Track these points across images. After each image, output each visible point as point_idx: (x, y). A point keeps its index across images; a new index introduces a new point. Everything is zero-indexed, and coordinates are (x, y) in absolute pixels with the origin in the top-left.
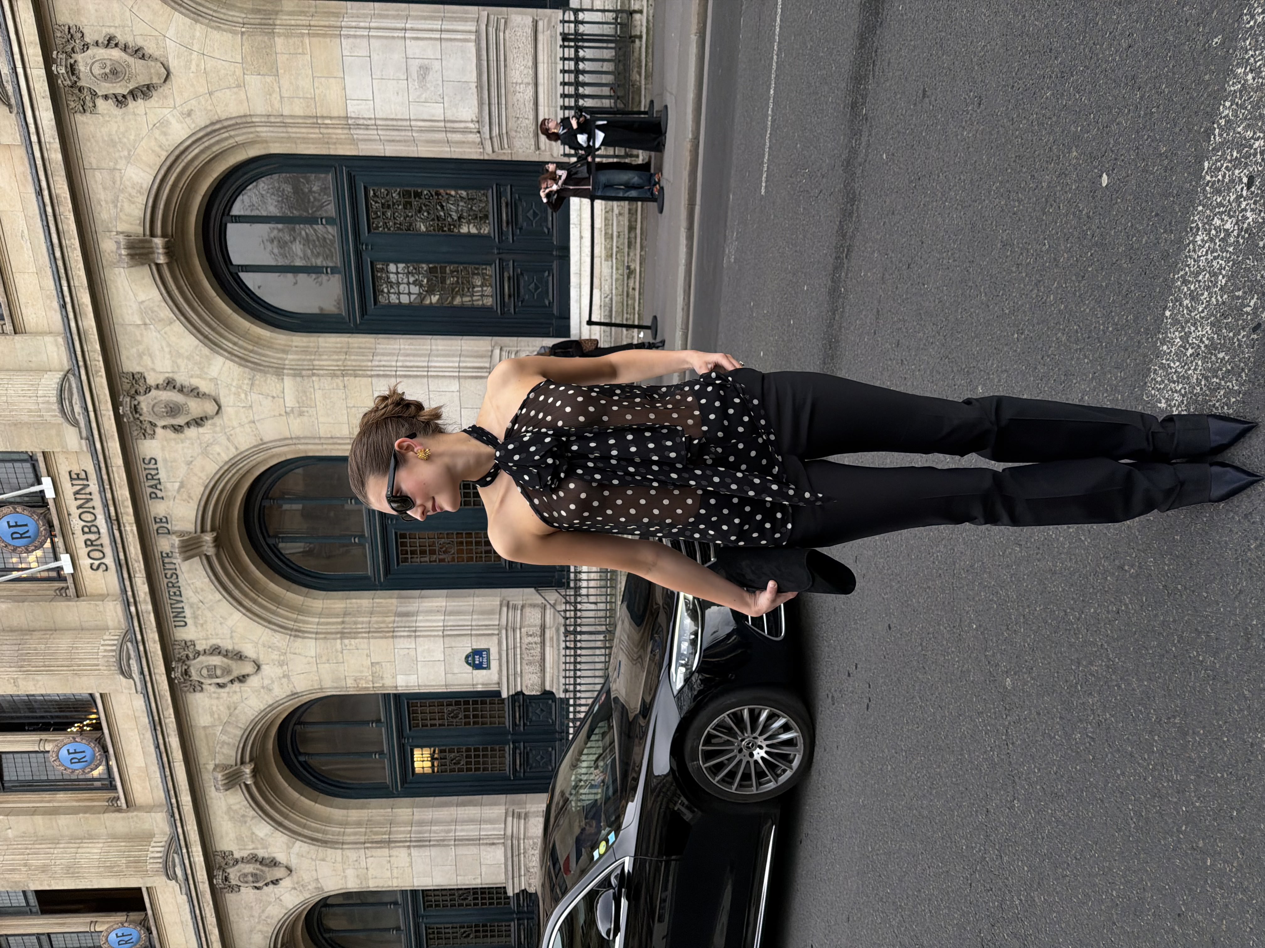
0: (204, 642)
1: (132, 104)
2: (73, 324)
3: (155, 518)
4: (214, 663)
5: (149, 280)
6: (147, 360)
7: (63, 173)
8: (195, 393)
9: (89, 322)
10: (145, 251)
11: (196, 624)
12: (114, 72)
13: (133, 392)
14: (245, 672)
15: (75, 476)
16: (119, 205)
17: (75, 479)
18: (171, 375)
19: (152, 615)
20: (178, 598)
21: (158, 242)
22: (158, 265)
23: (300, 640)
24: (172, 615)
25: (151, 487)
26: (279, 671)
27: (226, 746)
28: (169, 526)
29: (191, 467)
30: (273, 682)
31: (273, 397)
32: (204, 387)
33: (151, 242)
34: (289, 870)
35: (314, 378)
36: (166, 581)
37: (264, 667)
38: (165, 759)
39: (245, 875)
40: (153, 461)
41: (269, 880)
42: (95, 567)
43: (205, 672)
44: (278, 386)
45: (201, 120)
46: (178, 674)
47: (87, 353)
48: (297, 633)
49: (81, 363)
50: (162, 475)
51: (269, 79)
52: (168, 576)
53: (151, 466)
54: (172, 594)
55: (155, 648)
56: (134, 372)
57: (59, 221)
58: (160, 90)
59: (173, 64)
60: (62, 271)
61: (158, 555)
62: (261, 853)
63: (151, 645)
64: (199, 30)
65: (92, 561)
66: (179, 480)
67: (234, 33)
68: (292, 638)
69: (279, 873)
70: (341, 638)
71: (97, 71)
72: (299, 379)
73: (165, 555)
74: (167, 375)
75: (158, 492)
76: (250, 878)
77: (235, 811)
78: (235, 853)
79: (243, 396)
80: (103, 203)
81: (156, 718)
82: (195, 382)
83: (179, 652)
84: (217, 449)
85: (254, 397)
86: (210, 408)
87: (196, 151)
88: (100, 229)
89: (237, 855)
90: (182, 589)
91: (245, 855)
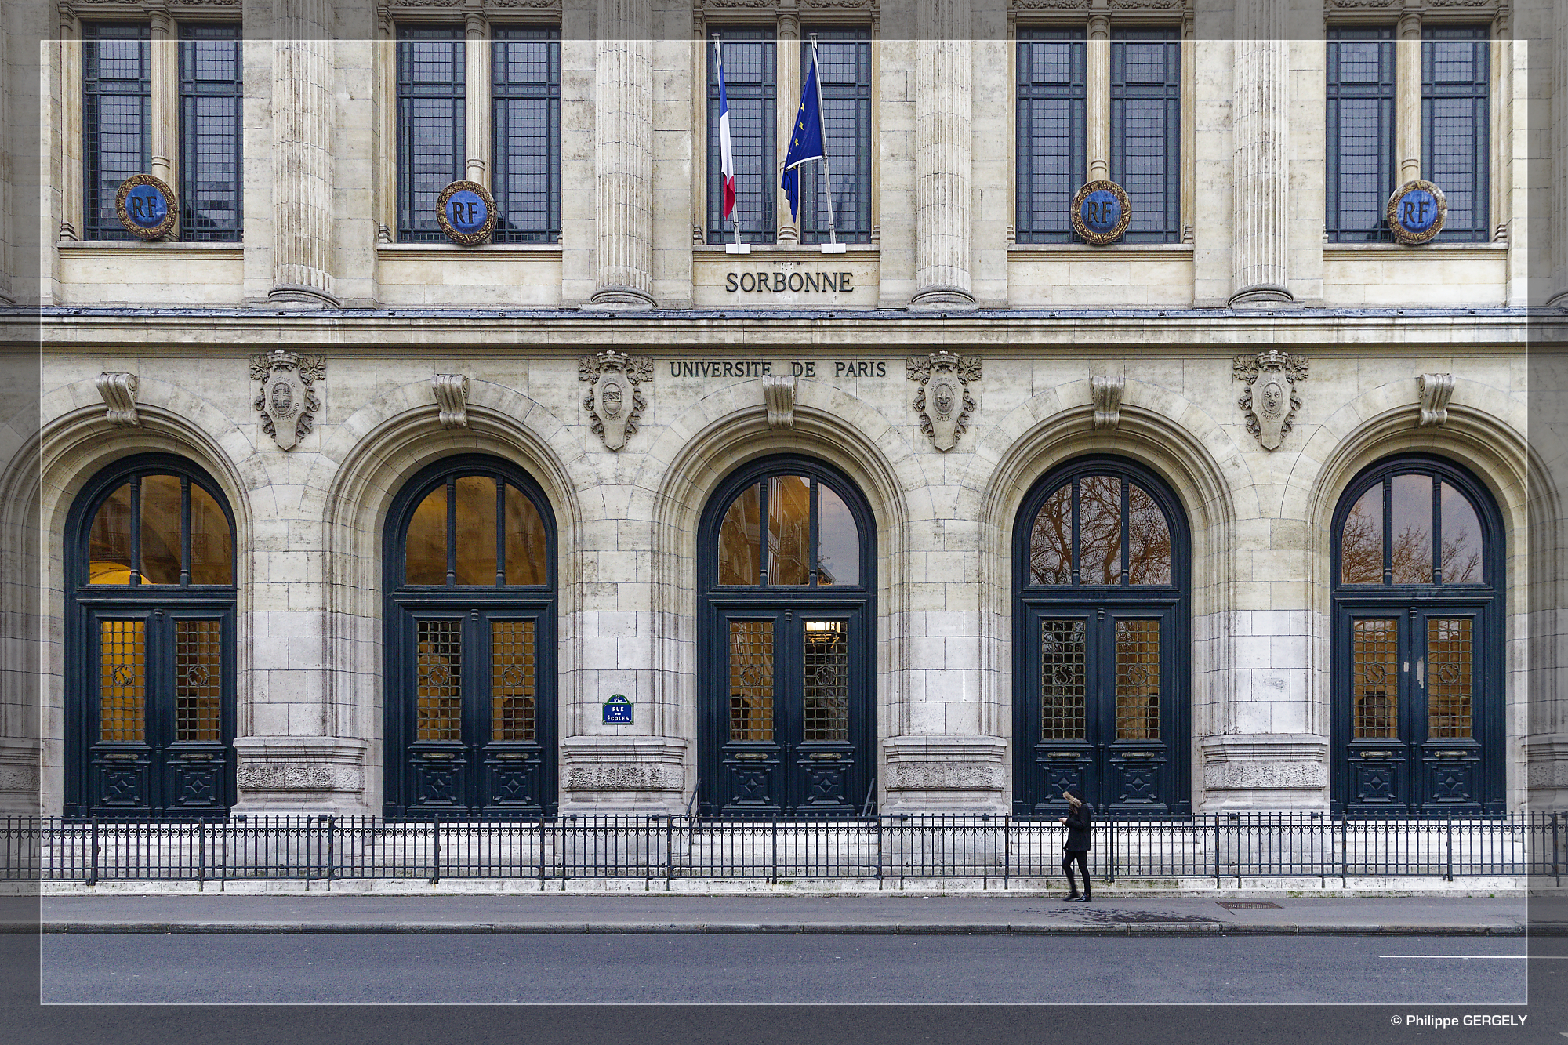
0: (650, 392)
1: (1242, 413)
2: (1036, 322)
3: (813, 363)
4: (624, 401)
5: (1077, 401)
6: (995, 385)
7: (1182, 341)
8: (961, 428)
9: (1037, 338)
10: (1108, 403)
11: (674, 386)
12: (1272, 404)
13: (961, 366)
14: (608, 433)
15: (846, 278)
16: (1150, 385)
17: (842, 278)
18: (978, 407)
19: (694, 342)
20: (710, 372)
21: (1116, 418)
22: (1092, 412)
23: (650, 503)
24: (688, 362)
25: (851, 365)
26: (607, 473)
27: (497, 395)
28: (803, 377)
29: (875, 412)
30: (592, 464)
31: (955, 508)
32: (966, 439)
33: (1115, 409)
34: (292, 449)
35: (975, 552)
37: (613, 456)
38: (487, 323)
39: (286, 392)
40: (881, 373)
41: (275, 421)
42: (731, 277)
43: (614, 389)
44: (967, 515)
45: (1230, 474)
46: (611, 358)
47: (1005, 329)
48: (660, 499)
49: (996, 322)
50: (864, 380)
51: (1268, 541)
53: (876, 370)
54: (716, 366)
55: (650, 338)
57: (1138, 329)
58: (1255, 441)
59: (1278, 457)
60: (1090, 322)
63: (654, 335)
64: (1308, 484)
65: (739, 277)
66: (859, 397)
67: (1306, 515)
68: (654, 495)
69: (286, 435)
70: (652, 551)
71: (1272, 387)
72: (975, 536)
73: (766, 367)
74: (978, 403)
76: (282, 398)
77: (392, 392)
78: (322, 383)
79: (957, 477)
80: (1151, 371)
81: (549, 323)
82: (971, 430)
83: (636, 363)
84: (896, 442)
85: (955, 489)
86: (944, 442)
87: (1201, 465)
88: (1127, 363)
89: (317, 385)
90: (723, 378)
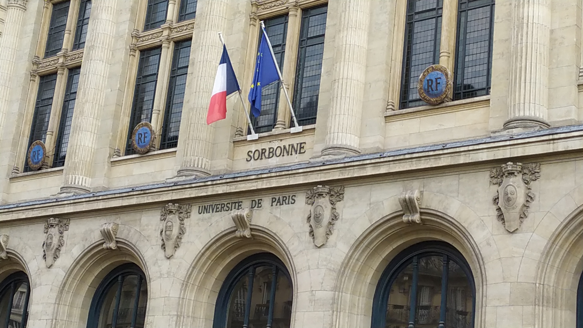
0: (188, 224)
1: (494, 207)
2: (368, 162)
3: (261, 200)
4: (174, 230)
5: (395, 209)
6: (350, 203)
7: (453, 163)
8: (329, 233)
9: (370, 171)
10: (410, 208)
11: (199, 219)
12: (509, 200)
13: (332, 193)
14: (167, 249)
15: (302, 146)
16: (438, 194)
18: (340, 218)
19: (205, 194)
20: (215, 210)
21: (418, 217)
22: (402, 215)
23: (180, 287)
24: (206, 205)
26: (164, 271)
27: (127, 232)
28: (256, 208)
29: (288, 225)
30: (159, 266)
31: (322, 283)
32: (332, 238)
33: (416, 212)
34: (50, 267)
35: (331, 312)
36: (226, 203)
37: (168, 261)
38: (124, 194)
39: (51, 238)
40: (293, 202)
41: (46, 253)
43: (170, 224)
44: (328, 287)
46: (170, 207)
47: (352, 168)
48: (185, 285)
49: (347, 165)
50: (285, 207)
52: (228, 205)
53: (291, 200)
55: (187, 194)
56: (344, 195)
57: (426, 158)
58: (502, 227)
59: (517, 237)
60: (398, 158)
61: (240, 199)
62: (63, 249)
63: (189, 192)
64: (537, 255)
65: (253, 152)
67: (536, 278)
68: (182, 282)
69: (50, 259)
70: (177, 316)
71: (510, 189)
72: (331, 301)
73: (240, 203)
74: (341, 215)
75: (275, 203)
76: (49, 241)
77: (90, 235)
78: (67, 232)
79: (325, 263)
80: (440, 184)
81: (147, 191)
82: (335, 232)
83: (185, 207)
84: (296, 243)
85: (324, 271)
86: (319, 241)
88: (425, 181)
89: (65, 233)
90: (220, 213)
91: (64, 239)
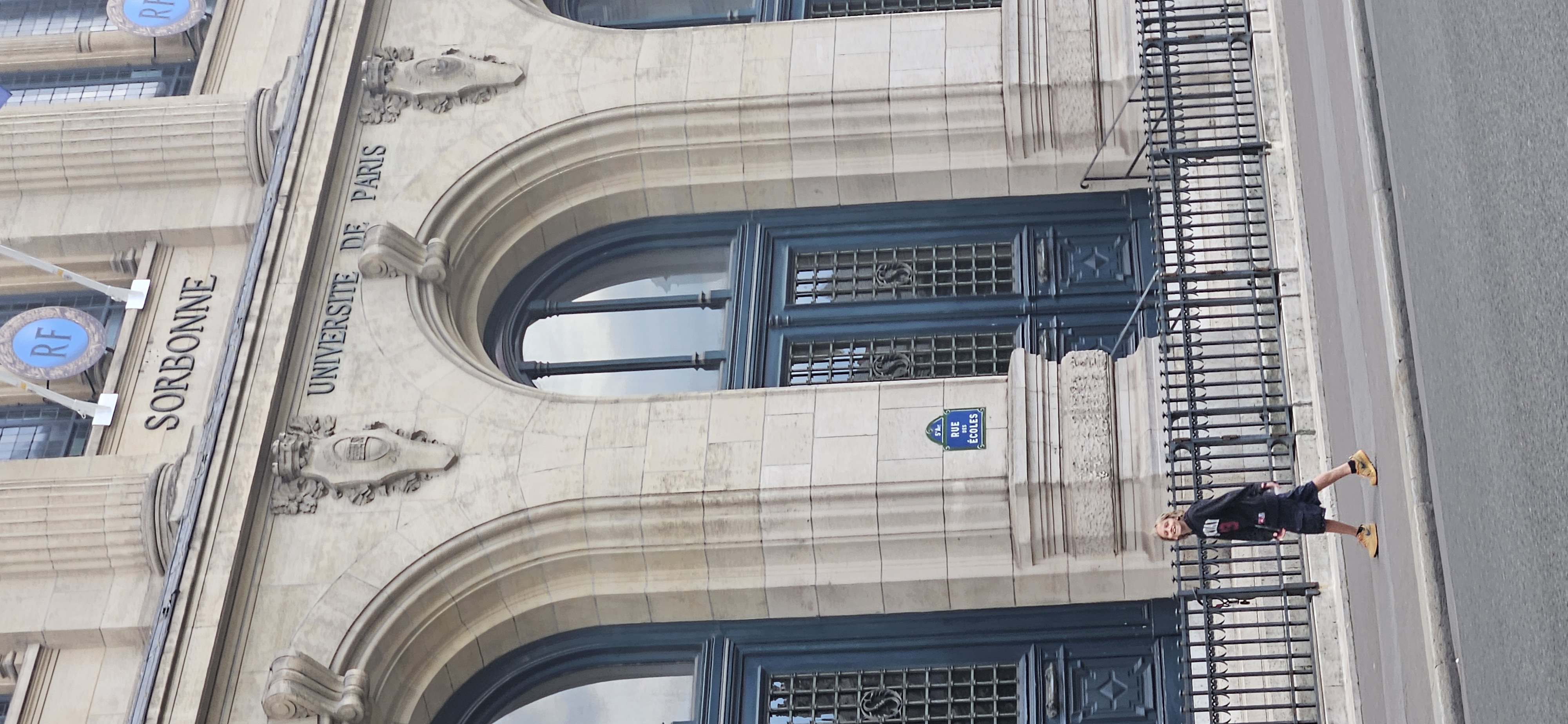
11: (352, 388)
14: (422, 465)
15: (192, 286)
17: (190, 290)
20: (336, 347)
24: (312, 373)
25: (360, 184)
26: (497, 467)
29: (445, 153)
30: (477, 488)
32: (508, 55)
36: (325, 318)
37: (467, 460)
40: (379, 150)
42: (152, 423)
50: (388, 168)
52: (333, 311)
53: (374, 157)
54: (327, 339)
56: (400, 46)
61: (327, 278)
65: (152, 413)
66: (417, 172)
68: (545, 403)
73: (340, 279)
75: (370, 190)
79: (568, 61)
84: (500, 129)
86: (508, 75)
